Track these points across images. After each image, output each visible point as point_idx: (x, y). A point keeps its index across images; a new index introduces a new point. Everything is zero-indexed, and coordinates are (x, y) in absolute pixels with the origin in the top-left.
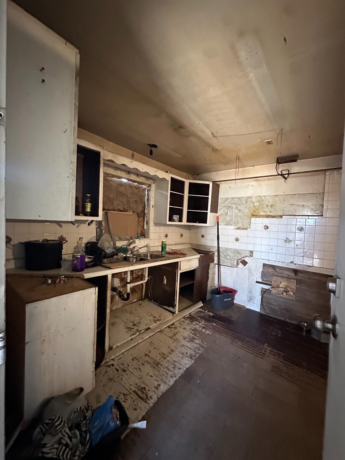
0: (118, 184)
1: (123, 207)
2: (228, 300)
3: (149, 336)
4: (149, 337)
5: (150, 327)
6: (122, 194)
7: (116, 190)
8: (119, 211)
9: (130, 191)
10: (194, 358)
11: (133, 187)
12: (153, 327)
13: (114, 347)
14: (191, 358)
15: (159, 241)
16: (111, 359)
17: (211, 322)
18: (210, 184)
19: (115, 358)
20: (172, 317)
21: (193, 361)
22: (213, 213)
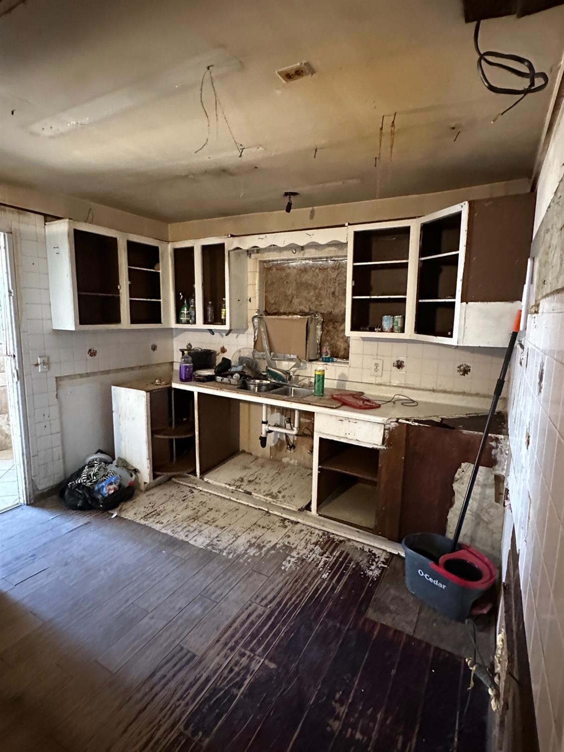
0: (300, 270)
1: (308, 307)
2: (430, 579)
3: (247, 504)
4: (245, 505)
5: (253, 493)
6: (307, 286)
7: (296, 280)
8: (301, 314)
9: (321, 276)
10: (209, 548)
11: (327, 269)
12: (256, 496)
13: (206, 479)
14: (208, 545)
15: (376, 374)
16: (198, 488)
17: (330, 571)
18: (462, 209)
19: (201, 491)
20: (295, 509)
21: (202, 547)
22: (482, 301)
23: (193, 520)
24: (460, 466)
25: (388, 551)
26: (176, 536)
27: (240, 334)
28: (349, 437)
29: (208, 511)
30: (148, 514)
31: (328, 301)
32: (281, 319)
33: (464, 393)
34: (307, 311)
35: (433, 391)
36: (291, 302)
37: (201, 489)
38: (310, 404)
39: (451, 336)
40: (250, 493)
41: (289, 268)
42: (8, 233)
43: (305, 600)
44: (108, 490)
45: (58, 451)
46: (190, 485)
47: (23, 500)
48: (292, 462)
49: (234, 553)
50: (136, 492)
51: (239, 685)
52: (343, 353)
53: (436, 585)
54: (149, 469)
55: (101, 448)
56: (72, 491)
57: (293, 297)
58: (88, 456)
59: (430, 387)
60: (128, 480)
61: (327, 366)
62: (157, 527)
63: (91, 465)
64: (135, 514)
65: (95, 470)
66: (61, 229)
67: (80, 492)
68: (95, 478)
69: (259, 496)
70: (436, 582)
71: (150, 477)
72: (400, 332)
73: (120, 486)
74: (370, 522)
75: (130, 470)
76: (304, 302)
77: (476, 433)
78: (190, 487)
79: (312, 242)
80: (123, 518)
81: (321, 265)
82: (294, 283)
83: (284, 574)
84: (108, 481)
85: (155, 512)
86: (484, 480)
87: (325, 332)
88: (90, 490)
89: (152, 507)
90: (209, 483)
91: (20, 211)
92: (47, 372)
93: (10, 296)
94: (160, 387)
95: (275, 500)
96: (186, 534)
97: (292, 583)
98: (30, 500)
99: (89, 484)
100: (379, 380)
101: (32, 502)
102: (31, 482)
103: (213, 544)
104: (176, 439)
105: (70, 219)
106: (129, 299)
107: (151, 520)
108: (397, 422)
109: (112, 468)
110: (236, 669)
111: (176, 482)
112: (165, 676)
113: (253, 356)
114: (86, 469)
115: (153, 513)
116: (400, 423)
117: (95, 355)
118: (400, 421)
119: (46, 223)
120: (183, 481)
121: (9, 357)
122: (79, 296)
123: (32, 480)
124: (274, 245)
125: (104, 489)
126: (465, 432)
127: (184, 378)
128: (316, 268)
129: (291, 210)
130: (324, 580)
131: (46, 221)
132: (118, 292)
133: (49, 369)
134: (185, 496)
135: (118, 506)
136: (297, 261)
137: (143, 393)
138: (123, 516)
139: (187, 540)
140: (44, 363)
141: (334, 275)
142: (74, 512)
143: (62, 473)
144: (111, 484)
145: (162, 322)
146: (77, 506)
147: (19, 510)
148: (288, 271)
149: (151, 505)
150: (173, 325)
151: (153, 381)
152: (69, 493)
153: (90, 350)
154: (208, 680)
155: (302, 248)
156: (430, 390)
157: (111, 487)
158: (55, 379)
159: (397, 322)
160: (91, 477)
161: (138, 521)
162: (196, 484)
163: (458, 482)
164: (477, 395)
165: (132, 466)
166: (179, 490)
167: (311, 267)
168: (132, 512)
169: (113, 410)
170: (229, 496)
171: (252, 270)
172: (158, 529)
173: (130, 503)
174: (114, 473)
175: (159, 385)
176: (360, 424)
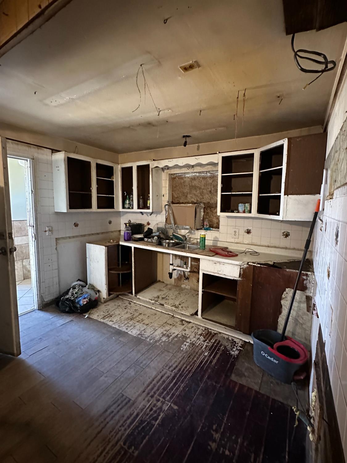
0: (192, 179)
1: (196, 199)
2: (269, 357)
3: (161, 311)
5: (165, 305)
6: (195, 188)
7: (189, 184)
8: (192, 203)
9: (203, 182)
10: (140, 336)
11: (206, 178)
12: (166, 307)
13: (138, 297)
14: (139, 334)
15: (235, 237)
16: (134, 301)
17: (209, 351)
18: (284, 143)
19: (135, 303)
20: (188, 315)
21: (135, 336)
22: (296, 195)
23: (130, 320)
24: (285, 290)
25: (243, 340)
26: (121, 329)
27: (157, 214)
28: (220, 273)
29: (139, 315)
30: (105, 316)
31: (207, 196)
32: (181, 206)
33: (286, 248)
34: (195, 201)
35: (268, 247)
36: (186, 196)
37: (135, 302)
38: (197, 254)
39: (279, 215)
40: (163, 305)
41: (185, 178)
42: (32, 159)
43: (195, 368)
44: (83, 302)
45: (56, 280)
46: (129, 300)
47: (36, 307)
48: (187, 287)
49: (154, 339)
50: (99, 303)
51: (156, 419)
52: (216, 225)
53: (272, 361)
54: (106, 290)
55: (80, 279)
56: (63, 302)
57: (187, 194)
58: (73, 282)
59: (267, 244)
60: (94, 296)
61: (206, 232)
62: (110, 323)
63: (74, 288)
64: (98, 316)
65: (76, 290)
66: (60, 157)
67: (68, 303)
68: (76, 295)
69: (168, 306)
70: (272, 359)
71: (106, 295)
72: (249, 213)
73: (90, 300)
74: (233, 323)
75: (95, 291)
76: (194, 197)
77: (294, 271)
78: (129, 301)
79: (199, 163)
80: (91, 318)
81: (203, 176)
82: (188, 186)
83: (182, 352)
84: (83, 297)
85: (109, 315)
86: (299, 298)
87: (206, 213)
88: (73, 302)
89: (108, 312)
90: (140, 299)
91: (39, 147)
92: (51, 235)
93: (32, 193)
94: (113, 244)
95: (177, 309)
96: (127, 328)
97: (187, 358)
98: (40, 307)
99: (73, 298)
100: (236, 241)
101: (41, 308)
102: (41, 297)
103: (141, 334)
104: (121, 274)
105: (65, 151)
106: (96, 195)
107: (107, 319)
108: (248, 264)
109: (85, 289)
110: (154, 409)
111: (121, 298)
112: (112, 412)
113: (165, 227)
114: (71, 290)
115: (108, 316)
116: (250, 265)
117: (78, 226)
118: (249, 263)
119: (53, 154)
120: (125, 297)
121: (30, 227)
122: (69, 193)
123: (42, 296)
124: (177, 165)
125: (81, 301)
126: (288, 270)
127: (126, 239)
128: (201, 178)
129: (187, 146)
130: (206, 356)
131: (52, 153)
132: (91, 191)
133: (52, 233)
134: (126, 306)
135: (88, 311)
136: (190, 174)
137: (104, 247)
138: (90, 317)
139: (127, 331)
140: (49, 230)
141: (210, 181)
142: (64, 314)
143: (58, 293)
144: (85, 298)
145: (115, 208)
146: (65, 311)
147: (34, 312)
148: (185, 179)
149: (107, 311)
150: (121, 209)
151: (109, 241)
152: (62, 303)
153: (75, 223)
154: (137, 415)
155: (193, 166)
156: (266, 246)
157: (85, 300)
158: (55, 239)
159: (247, 207)
160: (74, 295)
161: (99, 320)
162: (132, 299)
163: (284, 300)
164: (294, 249)
165: (97, 289)
166: (123, 302)
167: (198, 177)
168: (97, 315)
169: (87, 257)
170: (151, 306)
171: (165, 179)
172: (110, 325)
173: (95, 309)
174: (87, 292)
175: (112, 243)
176: (226, 265)
